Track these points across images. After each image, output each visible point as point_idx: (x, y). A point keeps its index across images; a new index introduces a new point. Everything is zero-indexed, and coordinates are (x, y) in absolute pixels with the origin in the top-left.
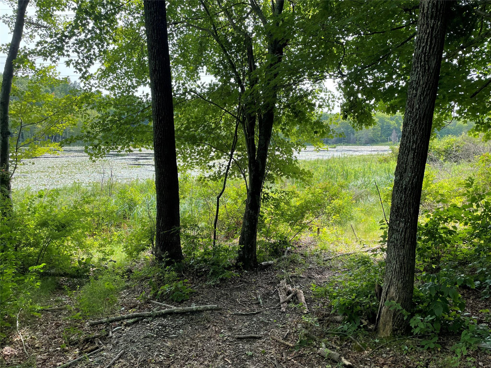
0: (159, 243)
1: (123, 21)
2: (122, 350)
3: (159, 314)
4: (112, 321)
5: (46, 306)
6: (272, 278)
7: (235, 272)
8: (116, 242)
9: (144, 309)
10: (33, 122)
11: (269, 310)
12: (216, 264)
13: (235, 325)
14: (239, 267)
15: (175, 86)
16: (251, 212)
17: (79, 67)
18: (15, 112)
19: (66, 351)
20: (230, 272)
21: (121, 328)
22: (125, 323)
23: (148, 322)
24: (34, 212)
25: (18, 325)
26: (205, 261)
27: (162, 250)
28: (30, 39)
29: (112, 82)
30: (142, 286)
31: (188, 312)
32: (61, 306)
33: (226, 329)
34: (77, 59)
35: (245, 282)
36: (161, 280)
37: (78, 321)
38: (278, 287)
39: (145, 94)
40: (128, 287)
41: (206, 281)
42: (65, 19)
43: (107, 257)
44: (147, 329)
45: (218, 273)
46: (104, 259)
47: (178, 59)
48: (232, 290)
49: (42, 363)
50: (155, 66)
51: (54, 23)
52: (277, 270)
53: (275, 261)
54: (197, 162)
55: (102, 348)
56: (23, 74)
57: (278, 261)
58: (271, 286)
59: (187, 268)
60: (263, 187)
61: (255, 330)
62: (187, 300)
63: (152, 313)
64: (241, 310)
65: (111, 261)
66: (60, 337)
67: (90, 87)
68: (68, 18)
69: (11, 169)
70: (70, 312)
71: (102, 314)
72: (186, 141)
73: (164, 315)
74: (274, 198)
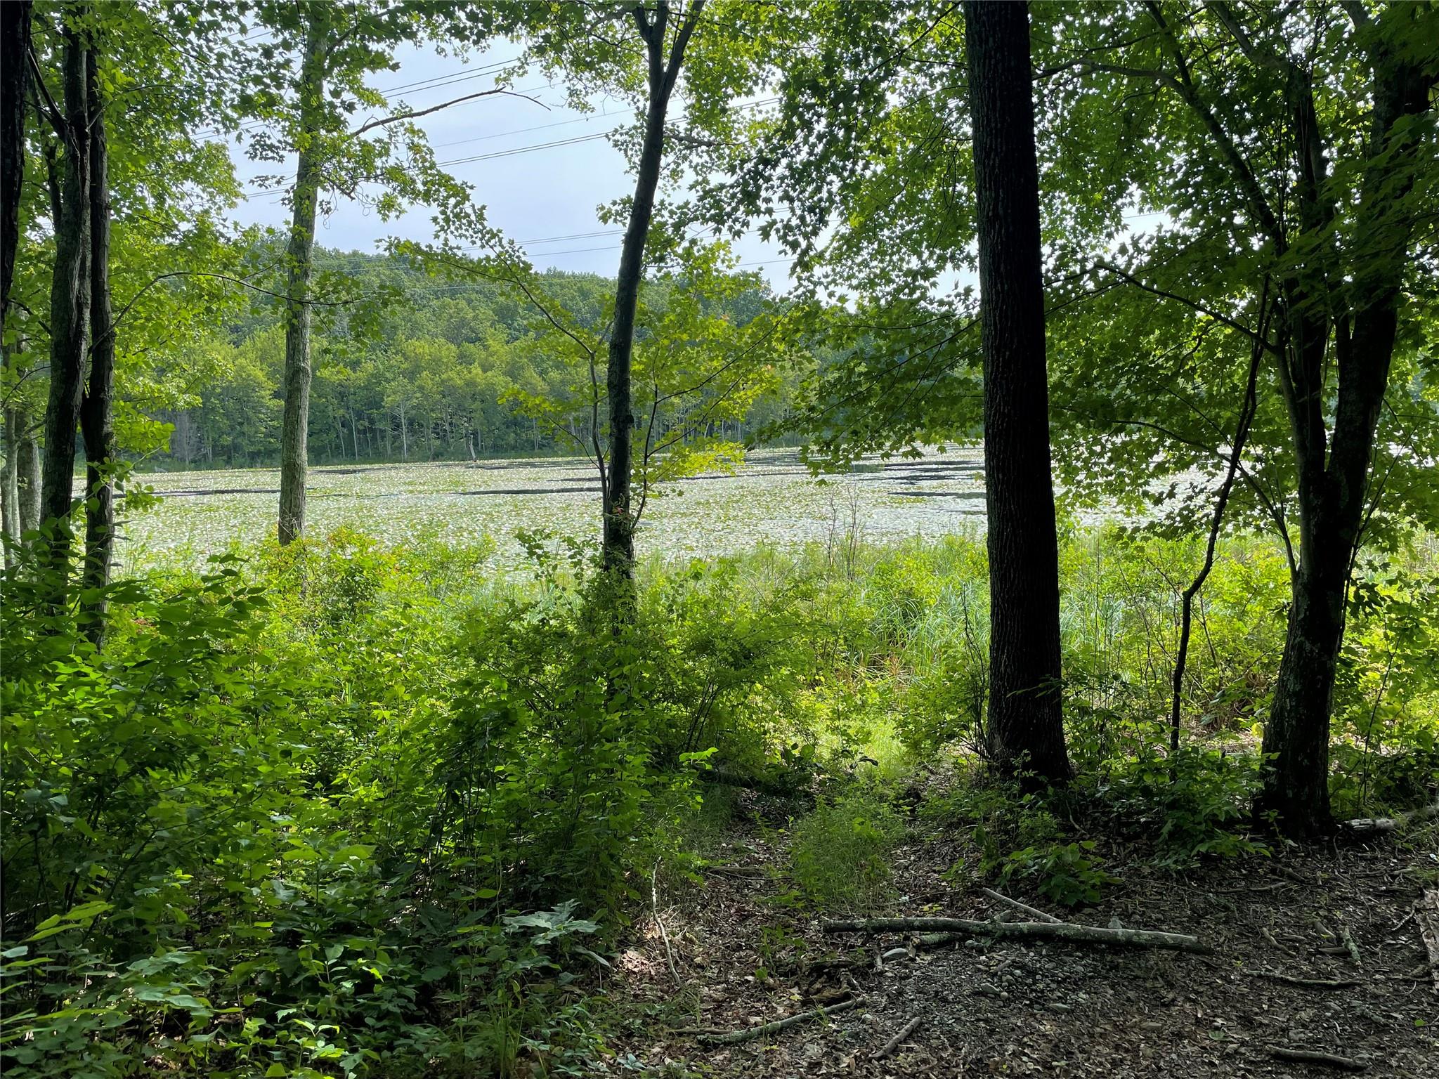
0: (999, 724)
1: (901, 94)
2: (915, 1016)
3: (1012, 931)
4: (880, 929)
5: (712, 858)
6: (1394, 877)
7: (1252, 840)
8: (875, 709)
9: (963, 909)
10: (681, 389)
11: (1385, 983)
12: (1183, 807)
13: (1263, 1012)
14: (1266, 824)
15: (1050, 256)
16: (1308, 646)
17: (790, 238)
18: (642, 367)
19: (771, 989)
20: (1232, 838)
21: (906, 954)
22: (917, 941)
23: (981, 951)
24: (682, 617)
25: (654, 899)
26: (1146, 792)
27: (1007, 745)
28: (672, 182)
29: (867, 266)
30: (952, 841)
31: (1100, 941)
32: (748, 864)
33: (1231, 1020)
34: (786, 215)
35: (1291, 877)
36: (1007, 832)
37: (791, 913)
38: (1418, 911)
39: (961, 290)
40: (913, 840)
41: (1150, 854)
42: (754, 115)
43: (854, 748)
44: (979, 970)
45: (1191, 836)
46: (846, 753)
47: (1054, 176)
48: (1242, 897)
49: (715, 1009)
50: (996, 206)
51: (726, 131)
52: (1408, 851)
53: (1401, 818)
54: (1109, 484)
55: (860, 999)
56: (659, 271)
57: (1414, 822)
58: (1391, 903)
59: (1087, 808)
60: (1354, 564)
61: (1339, 1042)
62: (1094, 906)
63: (990, 927)
64: (1281, 968)
65: (865, 759)
66: (751, 948)
67: (811, 287)
68: (760, 112)
69: (634, 506)
70: (770, 883)
71: (851, 904)
72: (1079, 418)
73: (1028, 939)
74: (1396, 603)
